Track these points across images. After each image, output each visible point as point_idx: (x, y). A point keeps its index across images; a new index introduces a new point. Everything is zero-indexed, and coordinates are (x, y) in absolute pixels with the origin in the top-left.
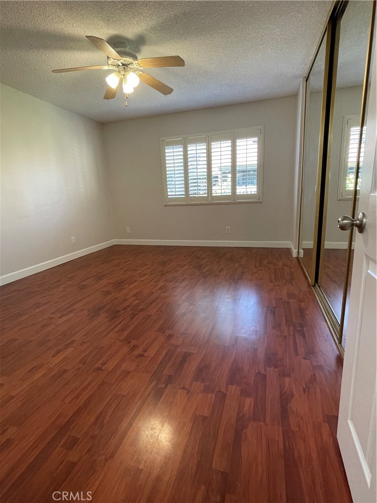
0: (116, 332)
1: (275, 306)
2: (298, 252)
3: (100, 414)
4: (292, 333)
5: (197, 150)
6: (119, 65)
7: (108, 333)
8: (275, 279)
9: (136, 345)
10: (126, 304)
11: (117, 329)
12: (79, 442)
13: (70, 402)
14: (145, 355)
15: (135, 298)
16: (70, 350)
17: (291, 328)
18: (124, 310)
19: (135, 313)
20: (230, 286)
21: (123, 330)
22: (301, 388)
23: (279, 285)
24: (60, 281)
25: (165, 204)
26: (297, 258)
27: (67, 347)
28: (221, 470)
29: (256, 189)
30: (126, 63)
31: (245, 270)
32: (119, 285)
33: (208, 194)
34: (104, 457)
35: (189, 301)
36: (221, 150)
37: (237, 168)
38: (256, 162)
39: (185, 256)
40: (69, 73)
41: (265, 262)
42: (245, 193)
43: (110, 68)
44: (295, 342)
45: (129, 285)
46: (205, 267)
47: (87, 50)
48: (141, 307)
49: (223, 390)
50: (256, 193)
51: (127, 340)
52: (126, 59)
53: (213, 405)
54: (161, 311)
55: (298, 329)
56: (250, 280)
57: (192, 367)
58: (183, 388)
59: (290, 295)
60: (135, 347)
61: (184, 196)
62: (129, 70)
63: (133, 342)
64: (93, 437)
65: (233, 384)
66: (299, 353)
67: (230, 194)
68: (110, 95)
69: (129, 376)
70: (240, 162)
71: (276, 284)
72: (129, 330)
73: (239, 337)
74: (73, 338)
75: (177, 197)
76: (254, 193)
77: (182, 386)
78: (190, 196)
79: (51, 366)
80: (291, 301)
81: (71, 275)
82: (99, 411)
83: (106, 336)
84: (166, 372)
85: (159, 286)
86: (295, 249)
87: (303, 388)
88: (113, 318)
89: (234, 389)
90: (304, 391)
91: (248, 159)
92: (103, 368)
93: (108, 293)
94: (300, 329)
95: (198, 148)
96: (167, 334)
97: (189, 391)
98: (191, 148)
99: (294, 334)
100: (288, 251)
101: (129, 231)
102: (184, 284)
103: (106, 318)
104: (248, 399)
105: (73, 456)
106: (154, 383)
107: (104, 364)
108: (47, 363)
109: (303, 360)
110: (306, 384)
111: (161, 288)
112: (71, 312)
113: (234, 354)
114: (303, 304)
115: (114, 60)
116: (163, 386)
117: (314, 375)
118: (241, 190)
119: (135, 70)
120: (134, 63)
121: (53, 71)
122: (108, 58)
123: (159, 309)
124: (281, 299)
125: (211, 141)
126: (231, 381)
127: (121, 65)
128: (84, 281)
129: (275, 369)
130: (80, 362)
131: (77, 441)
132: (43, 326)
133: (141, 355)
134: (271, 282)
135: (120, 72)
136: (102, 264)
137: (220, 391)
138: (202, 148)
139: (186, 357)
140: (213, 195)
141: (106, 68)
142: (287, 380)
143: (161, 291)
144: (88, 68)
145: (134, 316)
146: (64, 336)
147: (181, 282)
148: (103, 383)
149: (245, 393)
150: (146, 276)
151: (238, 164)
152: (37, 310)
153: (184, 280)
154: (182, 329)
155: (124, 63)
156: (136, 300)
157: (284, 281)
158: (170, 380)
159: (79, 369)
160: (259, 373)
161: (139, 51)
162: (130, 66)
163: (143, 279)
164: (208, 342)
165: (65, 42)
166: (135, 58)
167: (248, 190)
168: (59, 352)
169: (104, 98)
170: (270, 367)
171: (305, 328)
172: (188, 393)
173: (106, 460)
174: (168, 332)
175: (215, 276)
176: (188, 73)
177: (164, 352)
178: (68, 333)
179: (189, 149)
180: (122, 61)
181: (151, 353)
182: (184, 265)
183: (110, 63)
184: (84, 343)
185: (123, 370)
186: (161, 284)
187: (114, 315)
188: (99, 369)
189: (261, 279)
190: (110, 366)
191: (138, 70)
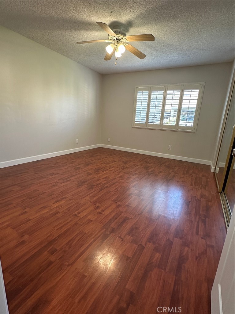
0: (90, 197)
1: (190, 201)
2: (215, 169)
3: (71, 240)
4: (197, 220)
5: (157, 95)
6: (115, 40)
7: (85, 197)
8: (194, 184)
9: (99, 207)
10: (98, 182)
11: (90, 195)
12: (57, 252)
13: (57, 229)
14: (102, 213)
15: (105, 180)
16: (63, 202)
17: (198, 217)
18: (96, 185)
19: (103, 188)
20: (163, 183)
21: (94, 196)
22: (195, 257)
23: (196, 188)
24: (67, 163)
25: (133, 126)
26: (214, 172)
27: (62, 199)
28: (131, 290)
29: (192, 124)
30: (119, 38)
31: (176, 174)
32: (97, 171)
33: (160, 123)
34: (67, 264)
35: (135, 188)
36: (173, 96)
37: (182, 109)
38: (195, 106)
39: (140, 160)
40: (86, 44)
41: (191, 172)
42: (185, 126)
43: (109, 41)
44: (198, 227)
45: (103, 172)
46: (150, 169)
47: (98, 30)
48: (106, 185)
49: (143, 244)
50: (192, 126)
51: (94, 203)
52: (119, 36)
53: (135, 252)
54: (117, 190)
55: (202, 218)
56: (177, 181)
57: (128, 226)
58: (120, 237)
59: (202, 196)
60: (98, 207)
61: (145, 123)
62: (120, 42)
63: (98, 205)
64: (65, 251)
65: (150, 243)
66: (199, 234)
67: (175, 125)
68: (108, 58)
69: (91, 223)
70: (185, 105)
71: (194, 187)
72: (97, 197)
73: (161, 215)
74: (66, 196)
75: (140, 123)
76: (191, 126)
77: (119, 236)
78: (149, 123)
79: (52, 208)
80: (202, 200)
81: (73, 161)
82: (71, 238)
83: (83, 198)
84: (113, 225)
85: (119, 176)
86: (213, 167)
87: (196, 256)
88: (90, 189)
89: (150, 246)
90: (197, 258)
91: (190, 103)
92: (78, 215)
93: (91, 174)
94: (204, 218)
95: (158, 93)
96: (118, 204)
97: (123, 240)
98: (154, 93)
99: (199, 221)
100: (209, 167)
101: (109, 140)
102: (135, 177)
103: (86, 188)
104: (158, 253)
105: (52, 258)
106: (104, 230)
107: (79, 213)
108: (50, 206)
109: (200, 239)
110: (199, 254)
111: (121, 177)
112: (68, 181)
113: (156, 224)
114: (210, 203)
115: (111, 37)
116: (109, 233)
117: (206, 250)
118: (182, 123)
119: (124, 43)
120: (124, 39)
121: (77, 43)
122: (109, 35)
123: (117, 188)
124: (195, 197)
125: (168, 90)
126: (150, 240)
127: (116, 39)
128: (78, 165)
129: (180, 240)
130: (67, 209)
131: (56, 251)
132: (53, 186)
133: (100, 213)
134: (191, 185)
135: (114, 44)
136: (91, 157)
137: (141, 244)
138: (160, 94)
139: (125, 220)
140: (163, 124)
141: (107, 41)
142: (186, 249)
143: (120, 178)
144: (96, 41)
145: (102, 189)
146: (62, 193)
147: (133, 175)
148: (76, 224)
149: (156, 250)
150: (114, 168)
151: (183, 106)
152: (51, 177)
153: (135, 174)
154: (127, 203)
155: (118, 38)
156: (106, 181)
157: (201, 186)
158: (113, 230)
159: (65, 213)
160: (169, 240)
161: (127, 31)
162: (121, 40)
163: (111, 169)
164: (141, 214)
165: (86, 26)
166: (125, 35)
167: (188, 124)
168: (57, 202)
169: (104, 60)
170: (177, 238)
171: (207, 219)
172: (122, 241)
173: (69, 265)
174: (119, 203)
175: (155, 175)
176: (158, 46)
177: (114, 214)
178: (65, 192)
179: (152, 94)
180: (116, 37)
181: (106, 213)
182: (138, 165)
183: (109, 38)
184: (71, 199)
185: (88, 219)
186: (121, 174)
187: (91, 187)
188: (76, 215)
189: (185, 182)
190: (82, 215)
191: (125, 42)
